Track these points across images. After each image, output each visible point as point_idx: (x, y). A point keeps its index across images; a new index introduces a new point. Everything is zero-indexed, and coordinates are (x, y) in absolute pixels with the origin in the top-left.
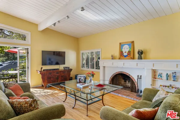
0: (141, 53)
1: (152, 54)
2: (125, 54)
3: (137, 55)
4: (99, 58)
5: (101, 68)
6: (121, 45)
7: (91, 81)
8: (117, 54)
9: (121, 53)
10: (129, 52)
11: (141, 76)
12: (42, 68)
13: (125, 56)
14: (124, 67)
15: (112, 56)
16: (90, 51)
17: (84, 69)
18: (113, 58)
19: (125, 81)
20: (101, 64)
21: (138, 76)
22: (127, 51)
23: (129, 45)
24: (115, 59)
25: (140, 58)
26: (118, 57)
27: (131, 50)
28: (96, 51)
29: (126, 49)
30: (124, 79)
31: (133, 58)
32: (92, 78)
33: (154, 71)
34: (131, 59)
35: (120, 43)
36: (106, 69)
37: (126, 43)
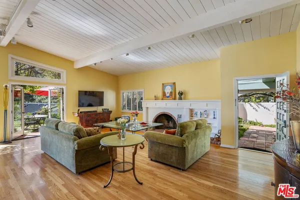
0: (181, 94)
1: (190, 95)
2: (168, 95)
3: (178, 96)
4: (142, 99)
5: (144, 109)
6: (164, 86)
7: (135, 120)
8: (160, 95)
9: (164, 94)
10: (171, 93)
11: (181, 115)
12: (79, 110)
13: (168, 97)
14: (166, 107)
15: (155, 97)
16: (132, 91)
17: (124, 111)
18: (156, 98)
19: (168, 122)
20: (144, 106)
21: (178, 115)
22: (169, 92)
23: (171, 86)
24: (158, 100)
25: (181, 99)
26: (161, 98)
27: (172, 91)
28: (139, 91)
29: (168, 90)
30: (167, 120)
31: (175, 99)
32: (136, 117)
33: (191, 111)
34: (173, 99)
35: (163, 84)
36: (149, 110)
37: (168, 84)
